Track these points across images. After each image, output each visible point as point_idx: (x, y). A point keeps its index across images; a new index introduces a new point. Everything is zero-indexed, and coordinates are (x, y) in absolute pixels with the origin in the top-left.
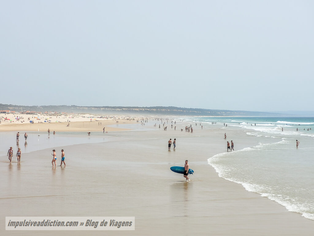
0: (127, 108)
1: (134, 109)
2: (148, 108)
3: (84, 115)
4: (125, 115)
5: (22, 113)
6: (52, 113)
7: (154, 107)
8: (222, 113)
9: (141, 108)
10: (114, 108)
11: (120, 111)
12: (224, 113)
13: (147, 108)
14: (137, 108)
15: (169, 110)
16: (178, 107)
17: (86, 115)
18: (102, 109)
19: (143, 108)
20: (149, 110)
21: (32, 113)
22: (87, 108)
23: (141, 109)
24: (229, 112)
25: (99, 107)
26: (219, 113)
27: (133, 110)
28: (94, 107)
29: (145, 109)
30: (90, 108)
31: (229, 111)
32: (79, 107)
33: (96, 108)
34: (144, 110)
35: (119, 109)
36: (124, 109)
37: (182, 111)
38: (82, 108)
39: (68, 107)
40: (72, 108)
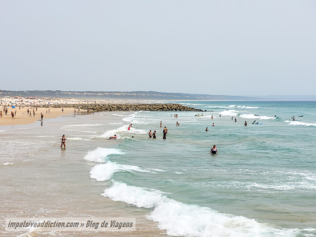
0: (108, 93)
1: (115, 94)
2: (129, 93)
3: (70, 100)
5: (27, 98)
6: (47, 98)
7: (135, 92)
8: (201, 97)
9: (122, 92)
10: (96, 92)
11: (102, 95)
12: (203, 97)
14: (119, 92)
15: (149, 94)
16: (158, 92)
17: (71, 100)
18: (85, 94)
19: (124, 92)
21: (34, 99)
22: (70, 93)
23: (122, 94)
24: (208, 97)
25: (83, 92)
29: (126, 94)
31: (208, 95)
33: (79, 93)
34: (124, 94)
36: (106, 94)
37: (161, 95)
38: (66, 93)
39: (53, 92)
40: (57, 93)
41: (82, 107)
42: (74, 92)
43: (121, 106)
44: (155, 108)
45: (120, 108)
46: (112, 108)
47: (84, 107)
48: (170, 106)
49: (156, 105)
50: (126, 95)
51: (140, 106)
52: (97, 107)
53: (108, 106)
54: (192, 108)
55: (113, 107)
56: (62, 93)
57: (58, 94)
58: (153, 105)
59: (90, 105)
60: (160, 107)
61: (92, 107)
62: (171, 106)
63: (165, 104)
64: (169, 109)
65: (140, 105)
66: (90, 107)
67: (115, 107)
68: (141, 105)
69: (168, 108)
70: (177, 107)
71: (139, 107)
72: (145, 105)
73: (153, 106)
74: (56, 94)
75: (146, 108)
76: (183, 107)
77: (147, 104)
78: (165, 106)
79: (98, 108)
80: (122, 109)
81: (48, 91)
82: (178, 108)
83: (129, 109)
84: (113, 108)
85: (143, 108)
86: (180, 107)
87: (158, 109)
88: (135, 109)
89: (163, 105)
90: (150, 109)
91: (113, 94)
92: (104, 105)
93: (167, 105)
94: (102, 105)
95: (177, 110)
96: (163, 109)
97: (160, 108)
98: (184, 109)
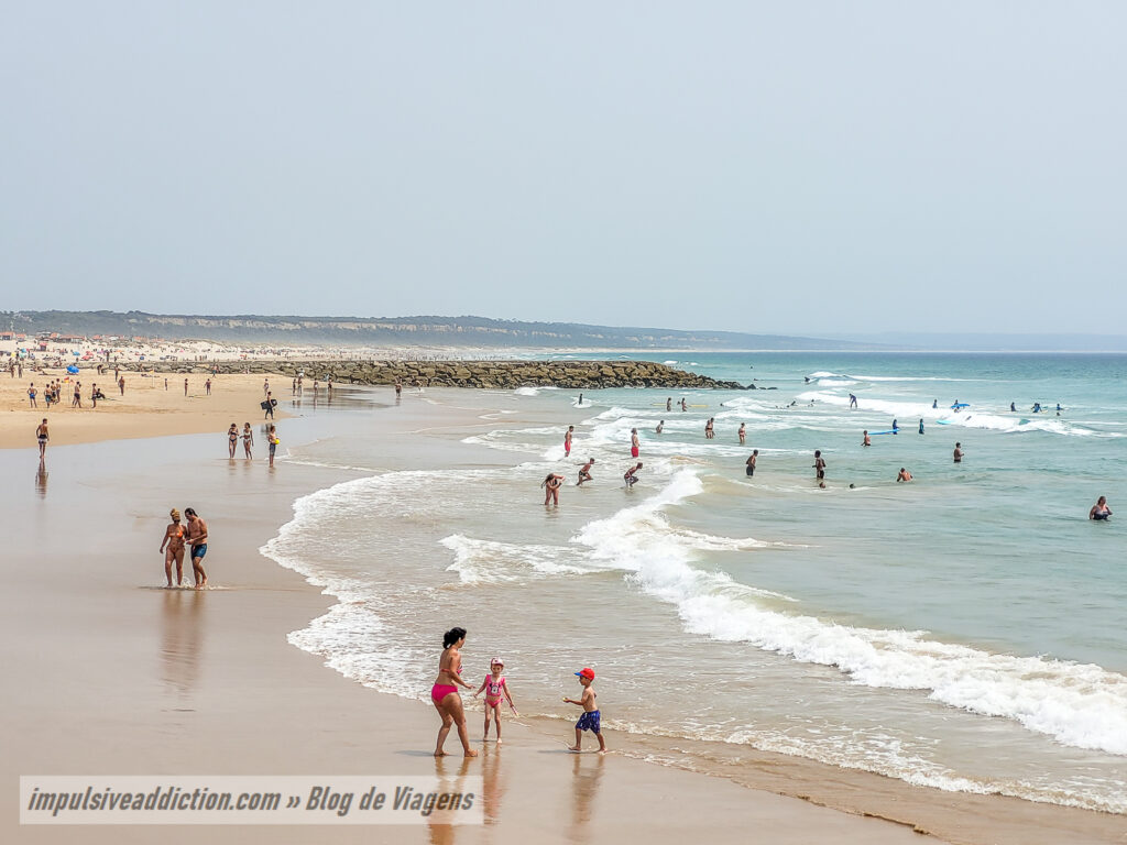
1: (340, 326)
2: (390, 321)
3: (194, 346)
4: (313, 346)
6: (113, 338)
8: (645, 338)
9: (364, 320)
11: (296, 331)
13: (384, 323)
14: (353, 320)
18: (233, 324)
19: (373, 320)
20: (391, 327)
21: (69, 340)
23: (365, 326)
24: (671, 337)
25: (226, 317)
26: (636, 339)
27: (337, 329)
28: (206, 318)
29: (380, 325)
30: (193, 321)
32: (156, 316)
33: (212, 323)
34: (374, 327)
35: (291, 326)
36: (307, 324)
38: (163, 322)
39: (119, 316)
40: (131, 321)
41: (312, 373)
42: (195, 316)
43: (450, 370)
44: (572, 378)
45: (450, 375)
46: (420, 375)
47: (319, 370)
48: (625, 368)
49: (575, 367)
50: (382, 330)
51: (520, 369)
52: (365, 370)
53: (405, 368)
54: (704, 379)
55: (422, 371)
56: (152, 320)
57: (136, 325)
58: (566, 365)
59: (339, 366)
60: (592, 373)
61: (347, 373)
62: (628, 370)
63: (607, 363)
64: (622, 379)
65: (518, 366)
66: (342, 373)
67: (432, 370)
68: (522, 366)
69: (618, 375)
70: (652, 374)
71: (515, 371)
72: (537, 365)
73: (566, 370)
74: (130, 324)
75: (541, 377)
76: (672, 373)
77: (544, 363)
78: (607, 371)
79: (370, 375)
80: (456, 381)
81: (98, 313)
82: (656, 376)
83: (482, 379)
84: (424, 375)
85: (529, 376)
86: (661, 374)
87: (584, 381)
88: (501, 380)
89: (600, 367)
90: (554, 380)
91: (333, 325)
92: (389, 366)
93: (614, 367)
94: (382, 365)
95: (651, 384)
96: (603, 382)
97: (589, 378)
98: (678, 380)
